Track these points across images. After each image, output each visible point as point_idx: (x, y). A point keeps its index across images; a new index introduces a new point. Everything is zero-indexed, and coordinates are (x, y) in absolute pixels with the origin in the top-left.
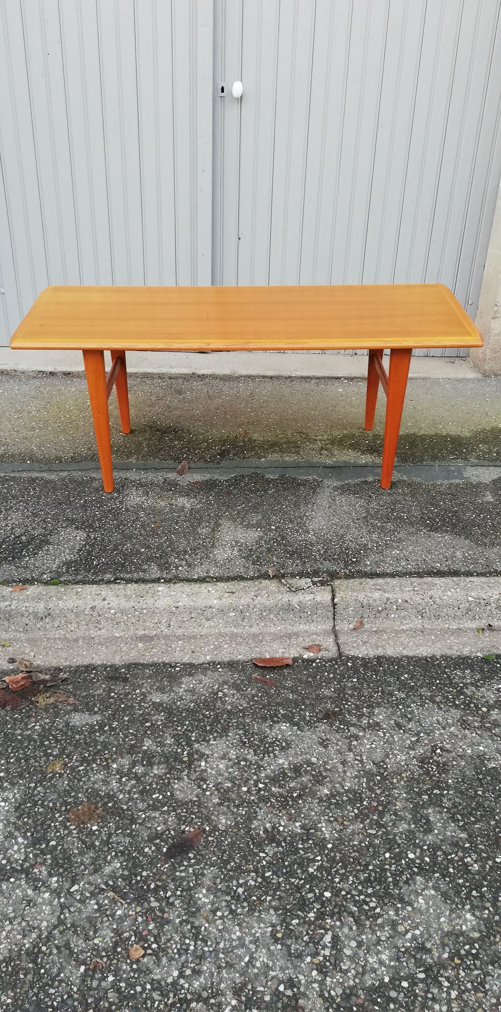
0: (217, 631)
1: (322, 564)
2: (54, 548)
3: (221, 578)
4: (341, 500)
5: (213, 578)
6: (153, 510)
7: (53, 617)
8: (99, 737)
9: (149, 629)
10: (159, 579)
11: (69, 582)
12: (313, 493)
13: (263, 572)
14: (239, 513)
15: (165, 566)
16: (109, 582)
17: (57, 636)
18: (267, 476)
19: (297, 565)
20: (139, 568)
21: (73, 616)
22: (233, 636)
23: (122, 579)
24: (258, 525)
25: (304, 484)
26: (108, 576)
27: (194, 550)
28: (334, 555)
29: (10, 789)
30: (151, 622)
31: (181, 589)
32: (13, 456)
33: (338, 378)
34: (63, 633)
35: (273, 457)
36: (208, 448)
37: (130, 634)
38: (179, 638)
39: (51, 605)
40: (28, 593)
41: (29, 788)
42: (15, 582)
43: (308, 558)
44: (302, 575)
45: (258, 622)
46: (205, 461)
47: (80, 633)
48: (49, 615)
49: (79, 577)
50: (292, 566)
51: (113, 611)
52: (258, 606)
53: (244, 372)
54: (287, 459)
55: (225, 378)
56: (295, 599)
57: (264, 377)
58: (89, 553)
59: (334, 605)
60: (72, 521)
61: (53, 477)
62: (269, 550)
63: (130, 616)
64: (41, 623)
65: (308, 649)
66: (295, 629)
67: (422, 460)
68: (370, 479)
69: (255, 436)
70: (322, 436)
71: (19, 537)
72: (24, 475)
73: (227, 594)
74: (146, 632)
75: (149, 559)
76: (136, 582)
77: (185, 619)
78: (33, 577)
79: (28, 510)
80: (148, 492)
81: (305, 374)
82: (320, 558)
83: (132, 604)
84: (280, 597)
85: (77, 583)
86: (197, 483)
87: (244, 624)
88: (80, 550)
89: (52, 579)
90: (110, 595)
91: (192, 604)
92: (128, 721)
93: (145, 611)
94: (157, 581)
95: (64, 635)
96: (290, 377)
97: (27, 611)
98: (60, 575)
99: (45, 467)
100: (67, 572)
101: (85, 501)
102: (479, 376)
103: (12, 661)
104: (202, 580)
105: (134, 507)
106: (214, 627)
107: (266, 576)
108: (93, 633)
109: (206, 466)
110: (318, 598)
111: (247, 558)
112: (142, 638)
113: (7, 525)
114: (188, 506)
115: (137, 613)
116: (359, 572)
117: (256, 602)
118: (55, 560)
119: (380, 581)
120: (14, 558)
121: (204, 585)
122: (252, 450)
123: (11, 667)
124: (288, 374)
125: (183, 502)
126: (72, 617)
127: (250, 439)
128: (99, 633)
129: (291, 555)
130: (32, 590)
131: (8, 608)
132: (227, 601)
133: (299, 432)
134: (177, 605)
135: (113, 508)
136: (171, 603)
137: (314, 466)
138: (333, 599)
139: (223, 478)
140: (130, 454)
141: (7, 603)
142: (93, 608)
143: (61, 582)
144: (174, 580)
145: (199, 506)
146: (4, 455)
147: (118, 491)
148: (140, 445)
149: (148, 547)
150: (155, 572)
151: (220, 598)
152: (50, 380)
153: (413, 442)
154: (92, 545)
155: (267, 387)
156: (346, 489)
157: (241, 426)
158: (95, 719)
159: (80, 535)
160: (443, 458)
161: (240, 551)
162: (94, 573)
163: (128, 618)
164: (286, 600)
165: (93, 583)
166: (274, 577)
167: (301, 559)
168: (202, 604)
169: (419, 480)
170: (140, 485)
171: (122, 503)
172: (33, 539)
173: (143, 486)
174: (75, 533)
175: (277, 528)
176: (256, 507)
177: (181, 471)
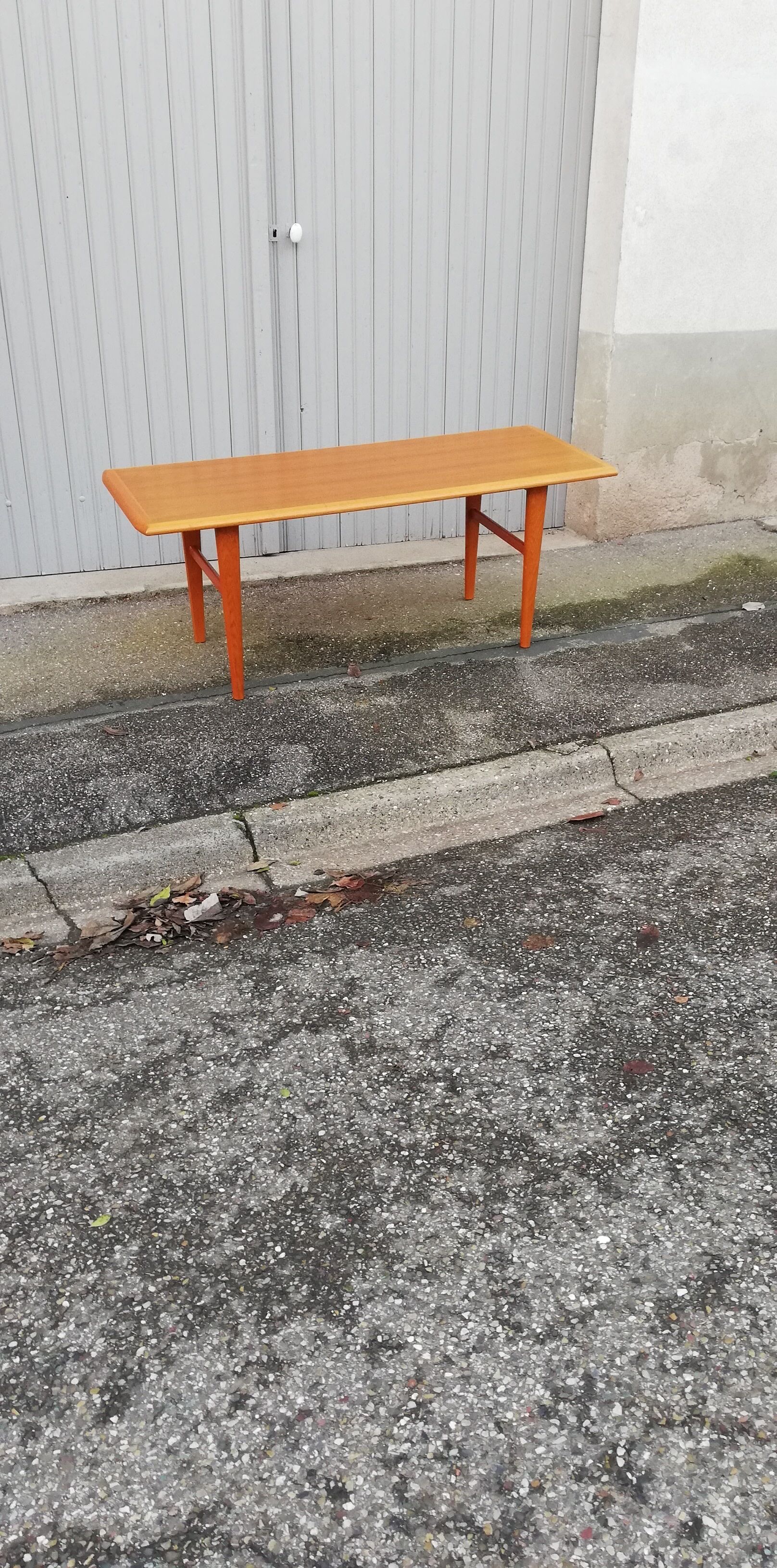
1: (574, 728)
2: (283, 765)
3: (484, 758)
4: (548, 671)
5: (475, 760)
6: (358, 714)
7: (333, 826)
8: (487, 896)
11: (328, 791)
12: (515, 671)
13: (523, 745)
14: (453, 701)
15: (417, 758)
16: (370, 783)
18: (453, 664)
19: (551, 734)
20: (392, 766)
21: (356, 821)
22: (525, 810)
23: (383, 778)
24: (482, 708)
25: (497, 664)
26: (366, 778)
27: (436, 739)
28: (580, 719)
29: (447, 946)
30: (437, 812)
31: (450, 775)
32: (137, 691)
33: (444, 563)
35: (442, 647)
36: (363, 648)
38: (473, 821)
39: (330, 814)
40: (293, 808)
41: (463, 941)
42: (267, 802)
43: (557, 725)
44: (563, 741)
46: (372, 661)
47: (366, 838)
48: (329, 824)
49: (337, 785)
50: (548, 735)
51: (395, 807)
52: (540, 774)
53: (339, 569)
54: (459, 645)
55: (318, 578)
56: (574, 760)
57: (362, 572)
58: (326, 761)
59: (612, 760)
60: (279, 739)
61: (209, 703)
62: (513, 726)
63: (414, 809)
64: (323, 835)
65: (608, 803)
66: (580, 792)
67: (599, 626)
68: (562, 650)
69: (406, 630)
70: (477, 619)
71: (231, 762)
72: (173, 707)
73: (502, 771)
74: (434, 824)
75: (396, 756)
76: (399, 778)
77: (471, 802)
78: (284, 795)
79: (217, 737)
80: (337, 699)
81: (408, 563)
82: (569, 723)
83: (413, 796)
85: (338, 790)
86: (382, 682)
87: (530, 795)
88: (314, 762)
89: (306, 792)
90: (385, 794)
91: (475, 785)
92: (500, 881)
93: (429, 801)
94: (420, 772)
96: (392, 568)
97: (305, 824)
98: (314, 787)
99: (190, 696)
100: (318, 782)
101: (274, 718)
102: (591, 542)
103: (319, 872)
104: (468, 763)
105: (335, 715)
107: (528, 748)
108: (379, 835)
109: (376, 665)
110: (595, 756)
111: (497, 736)
112: (434, 829)
113: (205, 755)
114: (392, 703)
115: (421, 805)
116: (613, 728)
117: (537, 771)
118: (295, 775)
119: (640, 732)
120: (245, 782)
121: (472, 767)
122: (415, 643)
124: (388, 565)
125: (382, 700)
126: (353, 821)
127: (402, 633)
128: (386, 834)
129: (540, 726)
130: (294, 804)
131: (284, 825)
132: (507, 775)
133: (451, 619)
134: (459, 788)
135: (312, 719)
136: (451, 787)
137: (495, 648)
138: (609, 754)
139: (407, 673)
140: (279, 669)
141: (280, 821)
142: (374, 808)
143: (320, 793)
144: (438, 768)
145: (406, 701)
146: (125, 692)
147: (302, 703)
148: (282, 657)
149: (385, 746)
150: (413, 766)
151: (499, 774)
152: (105, 607)
153: (576, 612)
154: (323, 755)
155: (376, 582)
156: (544, 663)
157: (380, 622)
158: (467, 887)
159: (302, 749)
160: (617, 621)
161: (484, 732)
162: (349, 778)
163: (413, 812)
164: (564, 763)
165: (354, 787)
166: (537, 748)
167: (552, 728)
168: (483, 783)
169: (609, 643)
170: (322, 694)
171: (318, 713)
172: (250, 761)
173: (326, 694)
174: (293, 748)
175: (505, 707)
176: (467, 693)
177: (354, 674)
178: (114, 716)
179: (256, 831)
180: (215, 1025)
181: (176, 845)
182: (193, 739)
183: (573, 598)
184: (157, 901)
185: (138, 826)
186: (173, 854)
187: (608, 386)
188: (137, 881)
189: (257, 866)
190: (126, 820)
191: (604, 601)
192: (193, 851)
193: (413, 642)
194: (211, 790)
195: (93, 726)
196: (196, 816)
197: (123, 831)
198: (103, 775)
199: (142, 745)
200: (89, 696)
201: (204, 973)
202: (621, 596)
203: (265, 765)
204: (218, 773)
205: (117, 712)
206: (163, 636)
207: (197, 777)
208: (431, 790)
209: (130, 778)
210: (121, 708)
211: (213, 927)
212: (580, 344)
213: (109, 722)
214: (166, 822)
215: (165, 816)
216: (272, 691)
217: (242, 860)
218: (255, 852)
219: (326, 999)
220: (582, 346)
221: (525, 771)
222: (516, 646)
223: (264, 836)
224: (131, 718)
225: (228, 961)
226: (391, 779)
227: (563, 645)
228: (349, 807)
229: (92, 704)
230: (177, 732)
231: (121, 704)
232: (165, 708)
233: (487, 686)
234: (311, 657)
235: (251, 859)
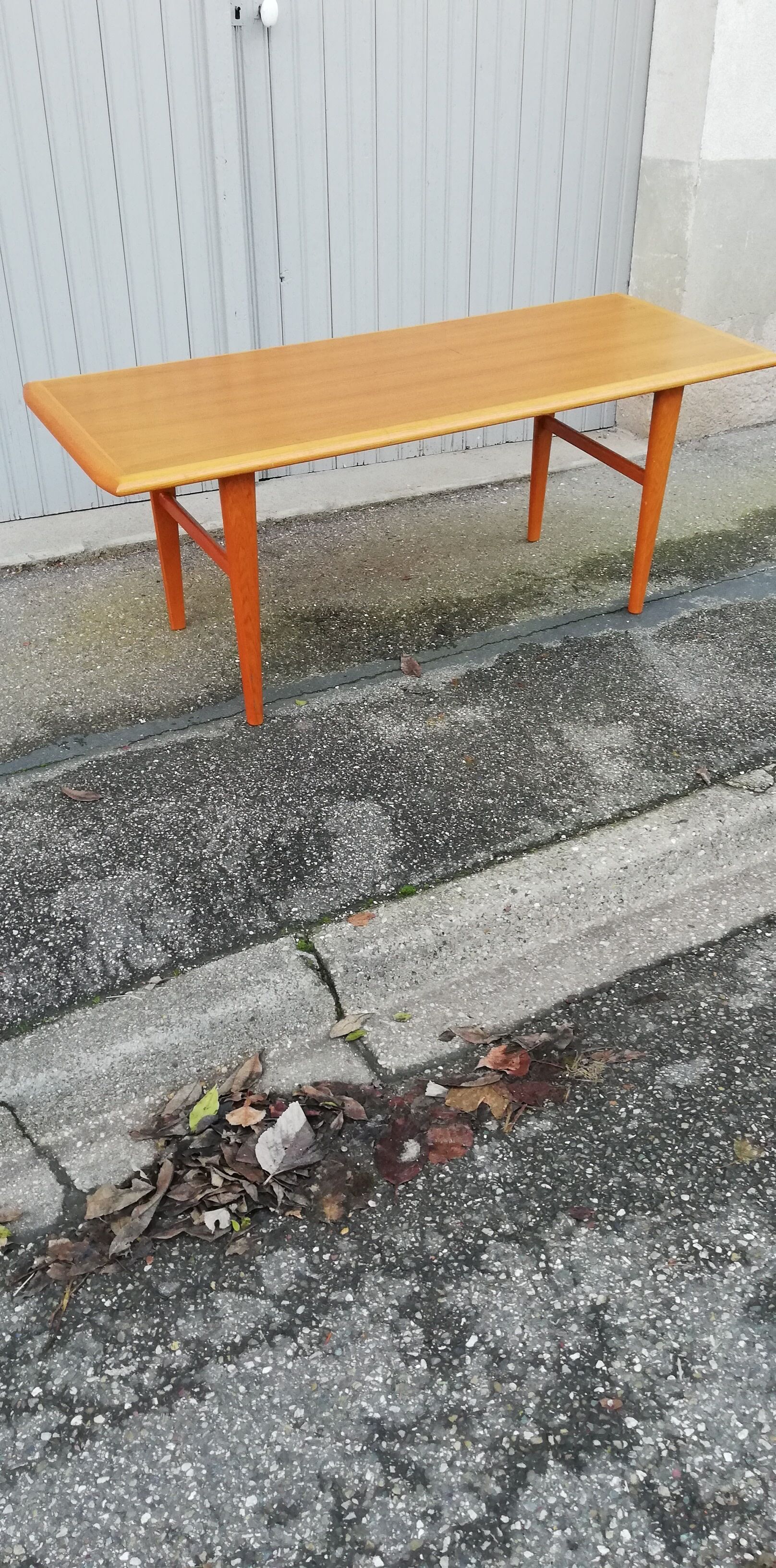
0: (687, 886)
1: (753, 744)
2: (350, 841)
3: (642, 806)
4: (681, 651)
5: (630, 810)
6: (439, 740)
7: (451, 946)
8: (746, 1085)
9: (596, 915)
10: (558, 836)
11: (429, 883)
12: (635, 652)
13: (691, 780)
14: (565, 708)
15: (545, 814)
16: (489, 864)
17: (466, 975)
18: (546, 645)
19: (725, 756)
20: (515, 832)
21: (482, 933)
22: (717, 886)
23: (506, 853)
24: (612, 718)
25: (605, 644)
26: (480, 856)
27: (563, 777)
28: (757, 728)
29: (729, 1212)
30: (595, 904)
31: (603, 840)
32: (101, 718)
33: (481, 487)
34: (473, 967)
35: (520, 618)
36: (412, 627)
37: (571, 932)
38: (648, 914)
39: (441, 926)
40: (384, 920)
41: (751, 1197)
42: (341, 911)
43: (728, 741)
44: (746, 768)
45: (737, 854)
46: (430, 647)
47: (498, 958)
48: (445, 943)
49: (440, 871)
50: (723, 761)
51: (537, 905)
52: (732, 829)
53: (347, 503)
54: (543, 614)
55: (321, 518)
56: (774, 801)
57: (377, 505)
58: (413, 828)
60: (333, 792)
61: (213, 733)
62: (667, 747)
63: (563, 904)
64: (436, 963)
67: (722, 574)
68: (687, 614)
69: (463, 593)
70: (554, 570)
71: (270, 841)
72: (160, 742)
73: (679, 827)
74: (592, 922)
75: (514, 812)
76: (528, 851)
77: (641, 883)
78: (364, 896)
79: (238, 796)
80: (400, 716)
81: (435, 489)
82: (744, 737)
83: (560, 884)
84: (753, 806)
85: (443, 880)
86: (455, 682)
87: (721, 862)
88: (395, 831)
89: (397, 888)
90: (516, 882)
91: (643, 855)
92: (752, 1047)
93: (583, 889)
94: (556, 839)
95: (476, 969)
96: (414, 498)
97: (409, 949)
98: (406, 877)
99: (182, 722)
100: (411, 869)
101: (316, 754)
103: (448, 1036)
104: (621, 817)
105: (403, 743)
106: (683, 881)
107: (699, 784)
108: (518, 951)
109: (437, 654)
111: (648, 765)
112: (596, 933)
113: (228, 829)
114: (481, 717)
115: (572, 896)
117: (728, 823)
118: (372, 858)
120: (300, 877)
121: (631, 823)
122: (483, 615)
123: (457, 1046)
124: (408, 494)
125: (465, 714)
126: (478, 934)
127: (459, 599)
128: (526, 947)
129: (704, 744)
130: (383, 913)
131: (377, 955)
132: (688, 835)
133: (519, 573)
134: (622, 863)
135: (373, 753)
136: (613, 863)
137: (593, 616)
139: (486, 664)
140: (302, 667)
141: (370, 948)
142: (507, 910)
143: (417, 888)
144: (580, 830)
145: (499, 714)
146: (83, 720)
147: (351, 726)
148: (301, 648)
149: (493, 795)
150: (545, 830)
151: (674, 834)
152: (30, 579)
153: (681, 552)
154: (405, 817)
155: (398, 520)
156: (671, 636)
157: (423, 583)
158: (703, 1064)
159: (370, 808)
160: (741, 564)
161: (628, 760)
162: (455, 858)
163: (561, 908)
164: (763, 807)
165: (467, 872)
166: (714, 781)
167: (722, 746)
168: (656, 851)
169: (746, 599)
170: (377, 707)
171: (377, 740)
172: (299, 836)
173: (380, 708)
174: (357, 807)
175: (642, 713)
176: (581, 693)
177: (412, 671)
178: (74, 766)
179: (336, 970)
180: (385, 1458)
181: (217, 1012)
182: (203, 800)
183: (669, 533)
184: (202, 1122)
185: (148, 974)
186: (213, 1027)
187: (688, 235)
188: (159, 1079)
189: (345, 1027)
190: (127, 964)
191: (711, 535)
192: (245, 1017)
193: (478, 612)
194: (251, 895)
195: (45, 785)
196: (236, 948)
197: (126, 986)
198: (75, 879)
199: (127, 817)
200: (31, 731)
201: (325, 1306)
202: (733, 527)
203: (324, 840)
204: (255, 864)
205: (76, 757)
206: (123, 622)
207: (222, 870)
208: (583, 870)
209: (119, 882)
210: (81, 749)
211: (311, 1179)
212: (644, 177)
213: (68, 777)
214: (189, 963)
215: (188, 951)
216: (301, 706)
217: (320, 1018)
218: (338, 1005)
219: (566, 1369)
220: (645, 180)
221: (711, 827)
222: (623, 610)
223: (350, 977)
224: (101, 766)
225: (360, 1270)
226: (517, 853)
227: (687, 606)
228: (470, 914)
229: (35, 745)
230: (176, 790)
231: (81, 742)
232: (150, 746)
233: (606, 679)
234: (342, 646)
235: (334, 1016)
